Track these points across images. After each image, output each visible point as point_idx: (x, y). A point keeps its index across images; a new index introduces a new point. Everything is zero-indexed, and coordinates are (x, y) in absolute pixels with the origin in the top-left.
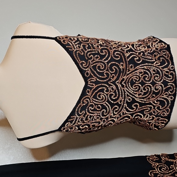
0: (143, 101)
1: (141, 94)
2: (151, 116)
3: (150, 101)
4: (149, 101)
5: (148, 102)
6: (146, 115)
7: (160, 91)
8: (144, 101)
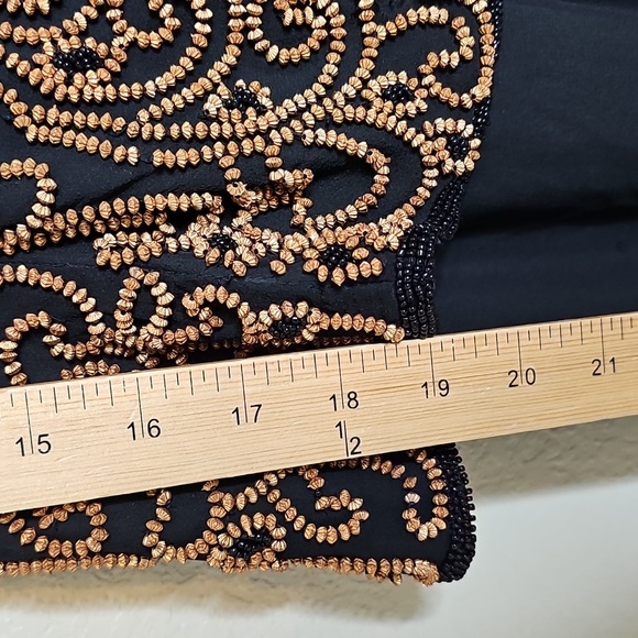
0: (120, 138)
1: (91, 61)
2: (187, 302)
3: (209, 141)
4: (195, 142)
5: (182, 157)
6: (127, 292)
7: (319, 56)
8: (137, 140)
